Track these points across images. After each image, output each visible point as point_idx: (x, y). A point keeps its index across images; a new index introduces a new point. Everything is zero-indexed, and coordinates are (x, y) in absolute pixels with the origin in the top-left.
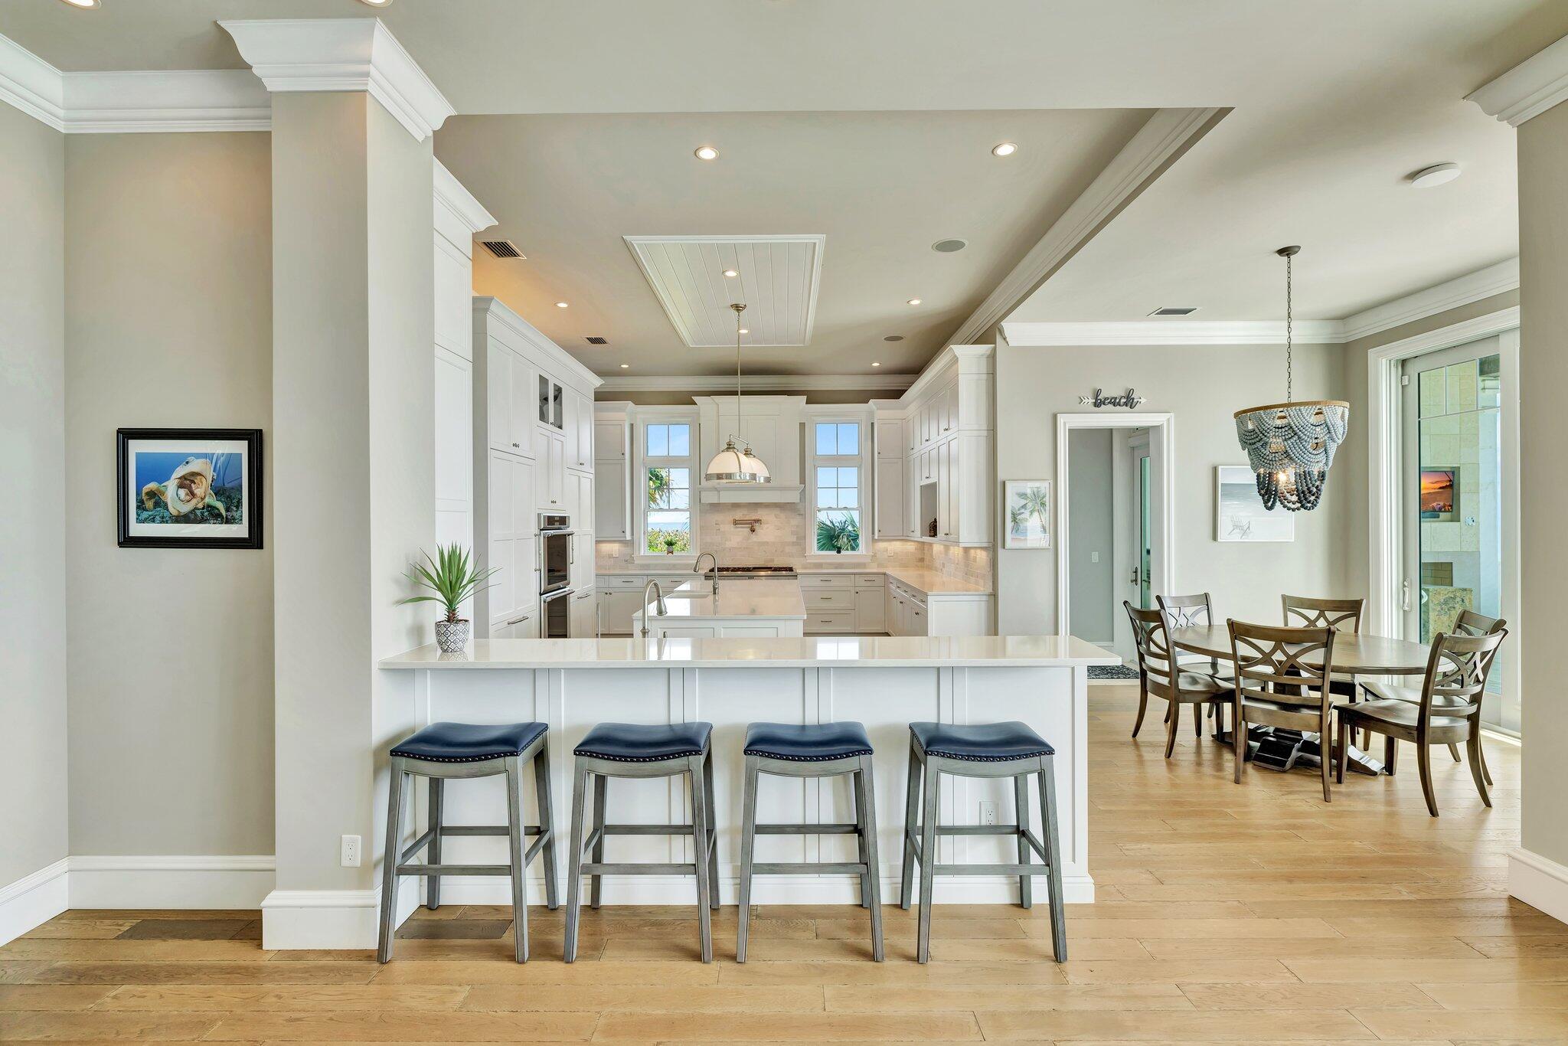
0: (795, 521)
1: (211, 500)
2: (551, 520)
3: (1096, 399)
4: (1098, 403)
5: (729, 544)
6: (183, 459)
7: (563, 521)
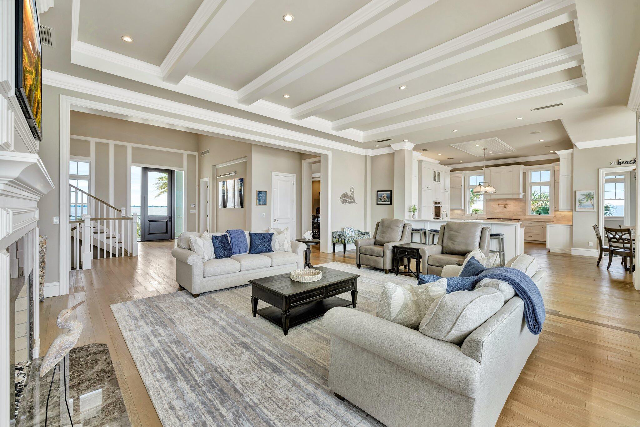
0: (521, 204)
1: (386, 199)
2: (436, 203)
3: (618, 163)
4: (619, 163)
5: (496, 211)
6: (383, 194)
7: (439, 203)
